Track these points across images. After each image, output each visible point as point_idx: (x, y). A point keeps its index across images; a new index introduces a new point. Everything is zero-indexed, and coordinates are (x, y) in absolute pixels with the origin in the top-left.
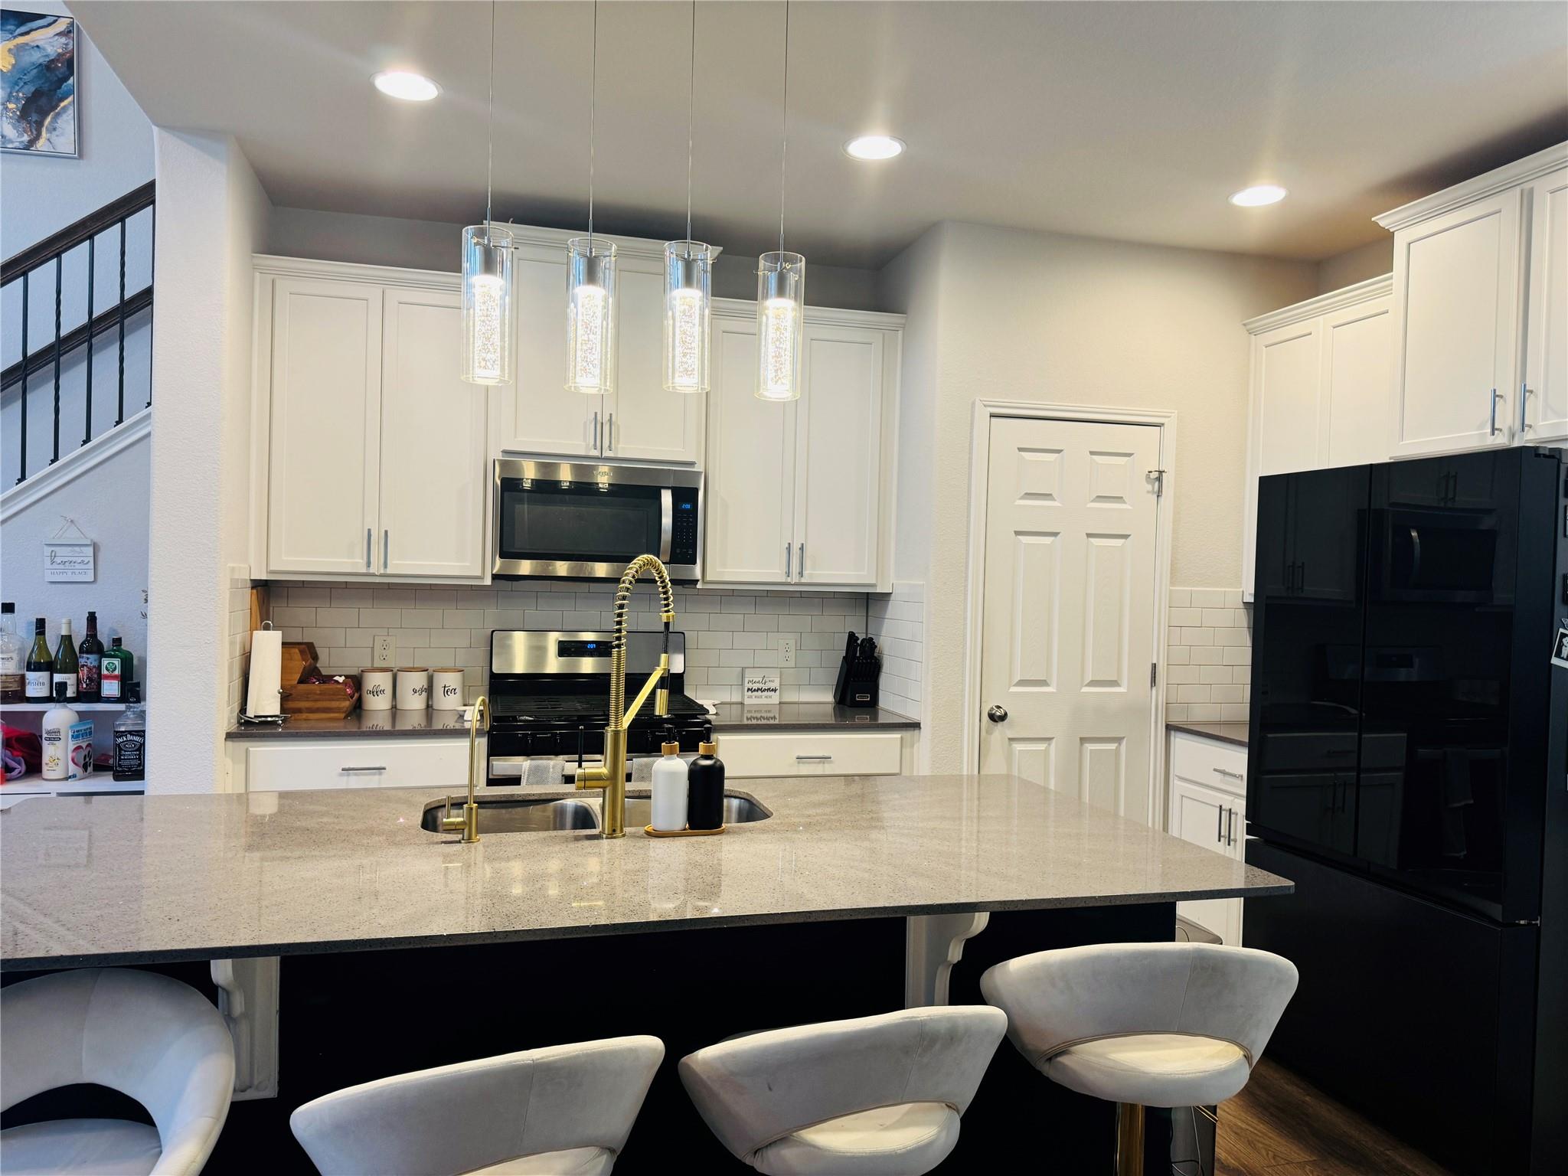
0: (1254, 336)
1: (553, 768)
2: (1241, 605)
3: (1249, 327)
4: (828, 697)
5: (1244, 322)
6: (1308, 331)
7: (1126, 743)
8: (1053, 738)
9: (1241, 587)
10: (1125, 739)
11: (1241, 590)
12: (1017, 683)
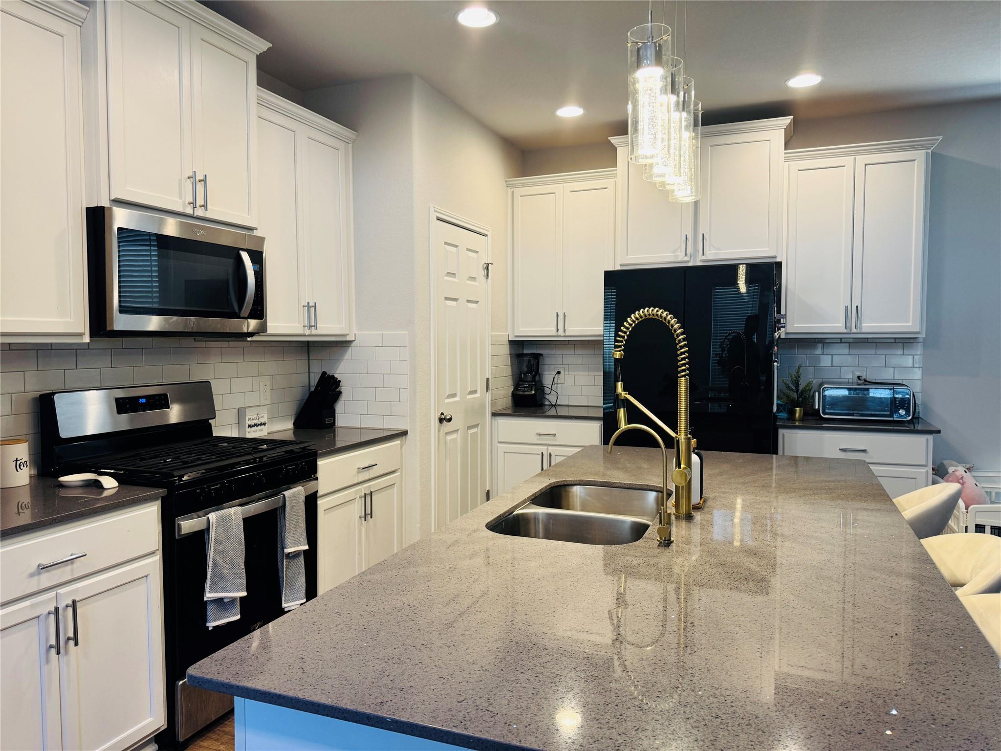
0: (509, 189)
1: (235, 515)
2: (508, 342)
3: (508, 183)
4: (289, 425)
5: (506, 180)
6: (553, 192)
7: (481, 428)
8: (459, 430)
9: (507, 332)
10: (480, 425)
11: (507, 333)
12: (447, 397)
